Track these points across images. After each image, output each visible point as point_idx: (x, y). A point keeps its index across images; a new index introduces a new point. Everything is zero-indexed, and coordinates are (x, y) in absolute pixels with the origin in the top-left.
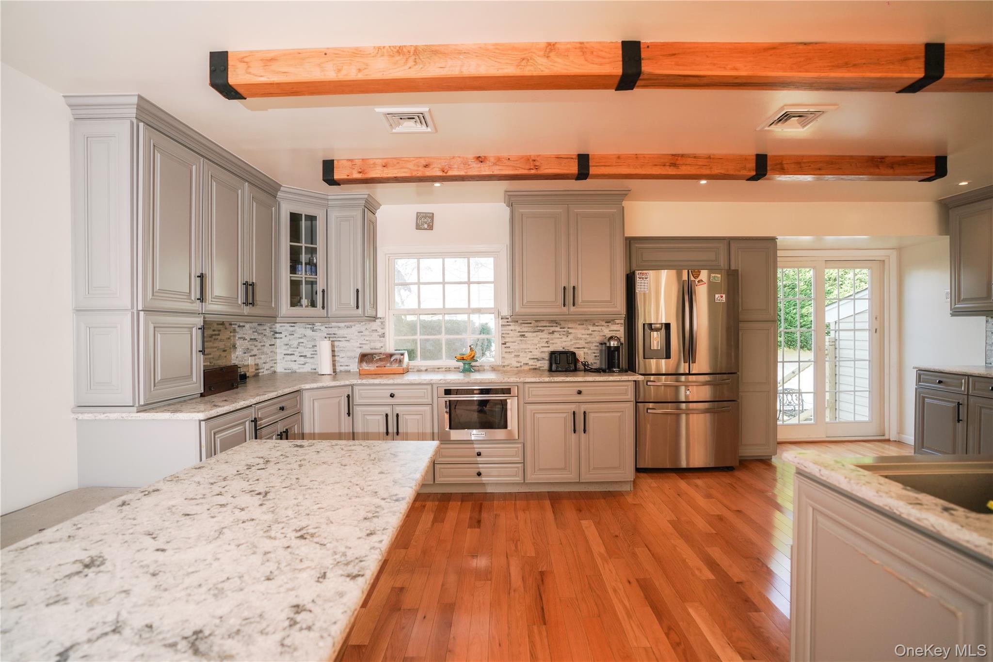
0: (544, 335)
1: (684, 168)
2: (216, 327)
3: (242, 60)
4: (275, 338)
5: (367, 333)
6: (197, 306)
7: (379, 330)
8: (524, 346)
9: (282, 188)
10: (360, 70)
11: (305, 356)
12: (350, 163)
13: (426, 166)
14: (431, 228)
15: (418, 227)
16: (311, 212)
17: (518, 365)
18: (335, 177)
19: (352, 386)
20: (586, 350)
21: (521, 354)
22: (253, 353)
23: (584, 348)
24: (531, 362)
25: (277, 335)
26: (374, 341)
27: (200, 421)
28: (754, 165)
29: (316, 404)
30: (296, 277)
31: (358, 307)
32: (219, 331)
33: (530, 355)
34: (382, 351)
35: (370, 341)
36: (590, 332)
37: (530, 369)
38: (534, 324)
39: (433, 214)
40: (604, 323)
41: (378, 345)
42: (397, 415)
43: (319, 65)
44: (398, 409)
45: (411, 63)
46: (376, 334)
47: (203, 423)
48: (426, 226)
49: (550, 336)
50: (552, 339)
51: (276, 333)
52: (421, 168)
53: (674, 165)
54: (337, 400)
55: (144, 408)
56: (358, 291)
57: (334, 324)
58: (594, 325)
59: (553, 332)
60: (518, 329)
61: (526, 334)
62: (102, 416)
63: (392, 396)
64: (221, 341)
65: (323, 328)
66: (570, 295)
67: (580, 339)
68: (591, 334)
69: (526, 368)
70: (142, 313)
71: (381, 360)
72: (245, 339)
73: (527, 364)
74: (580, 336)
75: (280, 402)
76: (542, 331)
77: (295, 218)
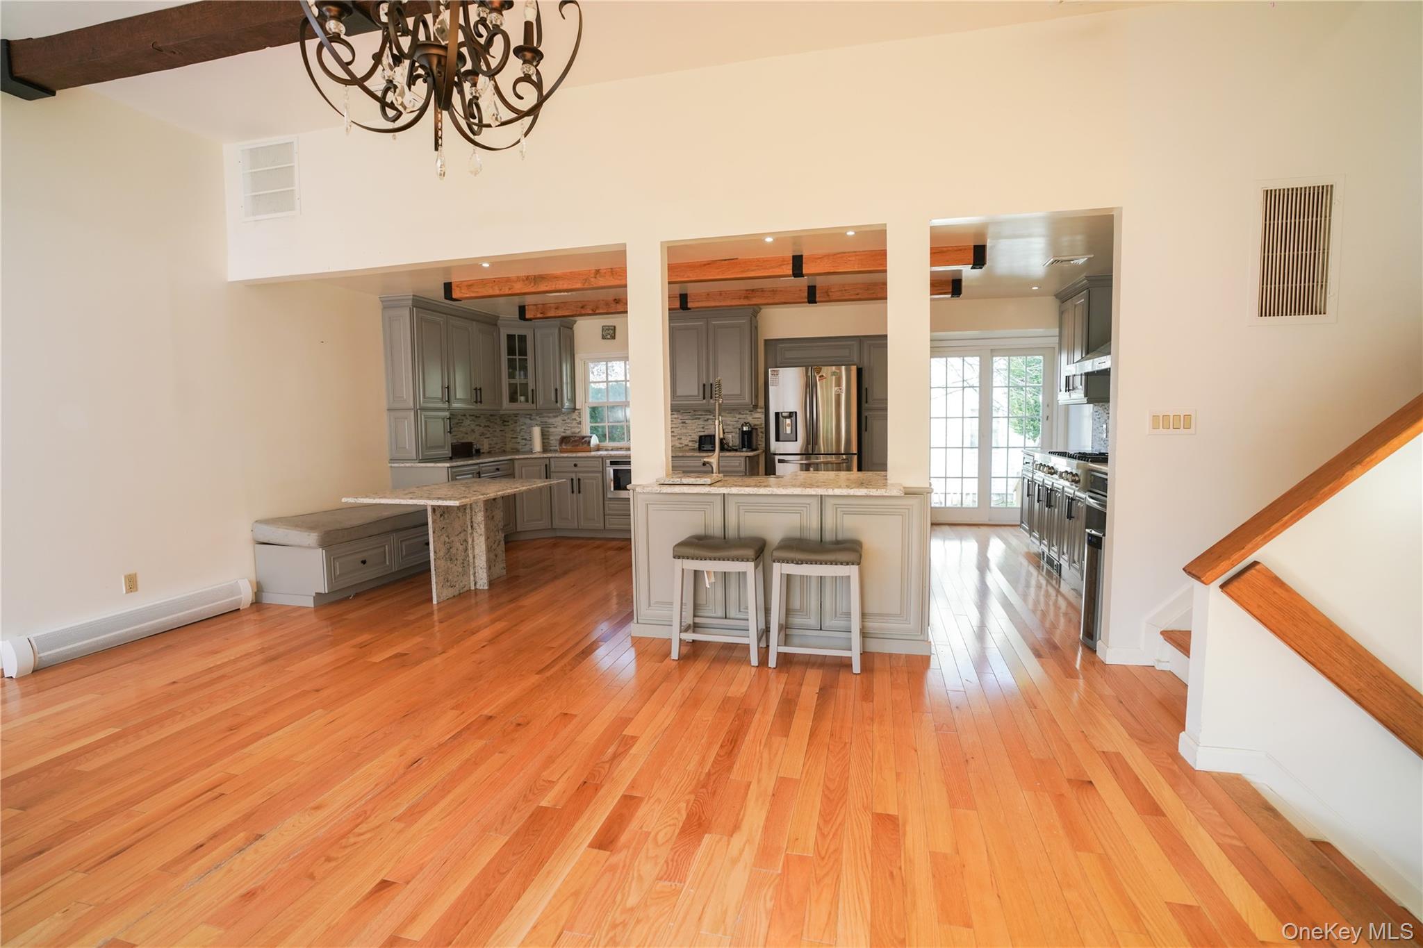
0: (701, 422)
1: (754, 299)
2: (460, 417)
3: (458, 286)
4: (505, 425)
5: (569, 421)
6: (446, 405)
7: (577, 419)
8: (685, 431)
9: (500, 318)
10: (510, 289)
11: (525, 439)
12: (535, 307)
13: (582, 307)
14: (613, 337)
15: (604, 338)
16: (522, 332)
17: (681, 446)
18: (527, 317)
19: (549, 458)
20: (733, 434)
21: (683, 438)
22: (487, 436)
23: (732, 432)
24: (690, 444)
25: (506, 424)
26: (574, 427)
27: (448, 467)
28: (806, 294)
29: (523, 469)
30: (513, 381)
31: (557, 402)
32: (463, 420)
33: (689, 438)
34: (579, 435)
35: (571, 428)
36: (737, 419)
37: (690, 449)
38: (693, 413)
39: (615, 327)
40: (748, 412)
41: (578, 430)
42: (579, 480)
43: (492, 287)
44: (580, 475)
45: (532, 284)
46: (575, 422)
47: (450, 469)
48: (609, 337)
49: (706, 423)
50: (707, 425)
51: (505, 422)
52: (579, 309)
53: (746, 298)
54: (538, 468)
55: (422, 461)
56: (556, 390)
57: (545, 415)
58: (740, 413)
59: (708, 420)
60: (680, 417)
61: (687, 421)
62: (402, 465)
63: (575, 465)
64: (464, 426)
65: (537, 418)
66: (709, 390)
67: (729, 425)
68: (738, 421)
69: (687, 448)
70: (419, 411)
71: (575, 441)
72: (480, 426)
73: (687, 445)
74: (729, 423)
75: (497, 465)
76: (699, 419)
77: (511, 338)
